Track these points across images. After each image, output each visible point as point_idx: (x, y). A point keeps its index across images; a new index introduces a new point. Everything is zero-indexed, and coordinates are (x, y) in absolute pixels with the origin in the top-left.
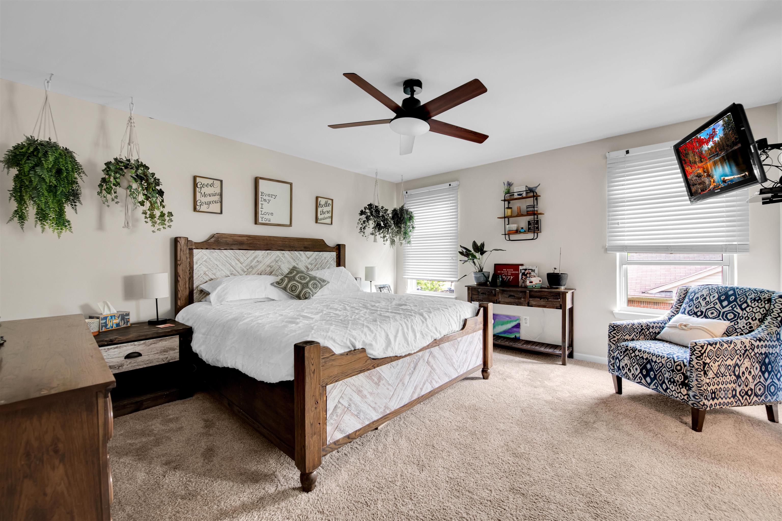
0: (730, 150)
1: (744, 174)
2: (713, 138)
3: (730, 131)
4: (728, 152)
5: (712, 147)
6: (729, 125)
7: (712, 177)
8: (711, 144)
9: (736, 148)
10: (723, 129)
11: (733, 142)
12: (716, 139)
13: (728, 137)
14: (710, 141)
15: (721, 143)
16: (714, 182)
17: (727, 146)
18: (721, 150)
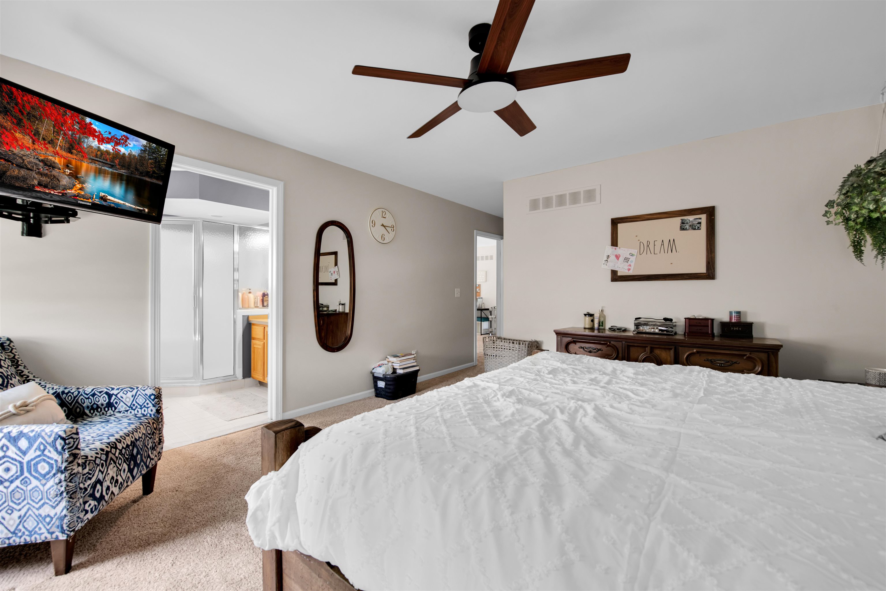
0: (137, 176)
1: (142, 209)
2: (117, 144)
3: (150, 159)
4: (133, 175)
5: (107, 152)
6: (153, 153)
7: (82, 183)
8: (107, 147)
9: (148, 179)
10: (142, 150)
11: (149, 172)
12: (123, 150)
13: (145, 163)
14: (108, 143)
15: (127, 159)
16: (81, 189)
17: (137, 169)
18: (123, 166)
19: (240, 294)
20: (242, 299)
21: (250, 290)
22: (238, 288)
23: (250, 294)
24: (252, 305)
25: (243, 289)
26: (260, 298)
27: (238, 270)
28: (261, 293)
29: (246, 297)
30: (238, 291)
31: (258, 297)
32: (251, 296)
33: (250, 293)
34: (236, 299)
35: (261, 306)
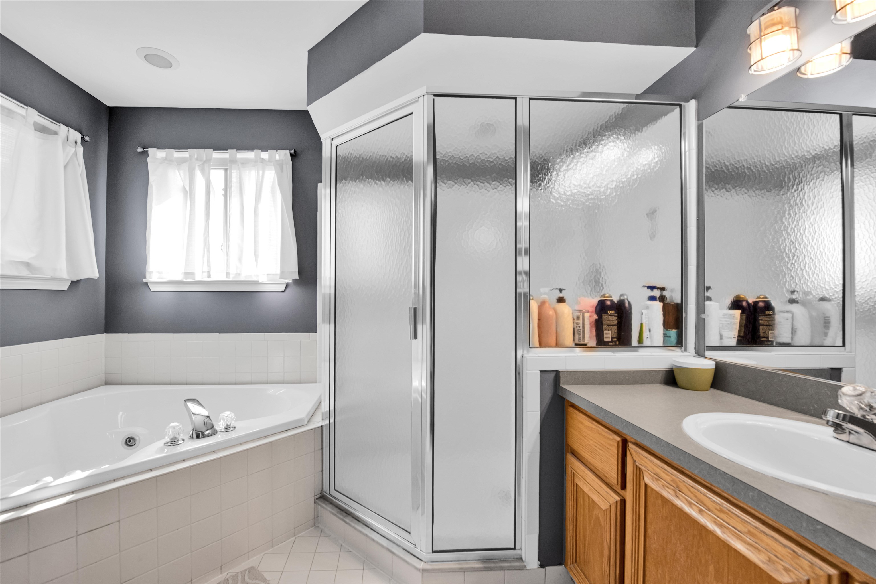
19: (534, 306)
20: (539, 320)
21: (561, 290)
22: (527, 290)
23: (561, 305)
24: (568, 338)
25: (542, 290)
26: (590, 318)
27: (527, 252)
28: (594, 301)
29: (551, 312)
30: (527, 297)
31: (587, 315)
32: (565, 309)
33: (561, 300)
34: (522, 320)
35: (593, 342)
